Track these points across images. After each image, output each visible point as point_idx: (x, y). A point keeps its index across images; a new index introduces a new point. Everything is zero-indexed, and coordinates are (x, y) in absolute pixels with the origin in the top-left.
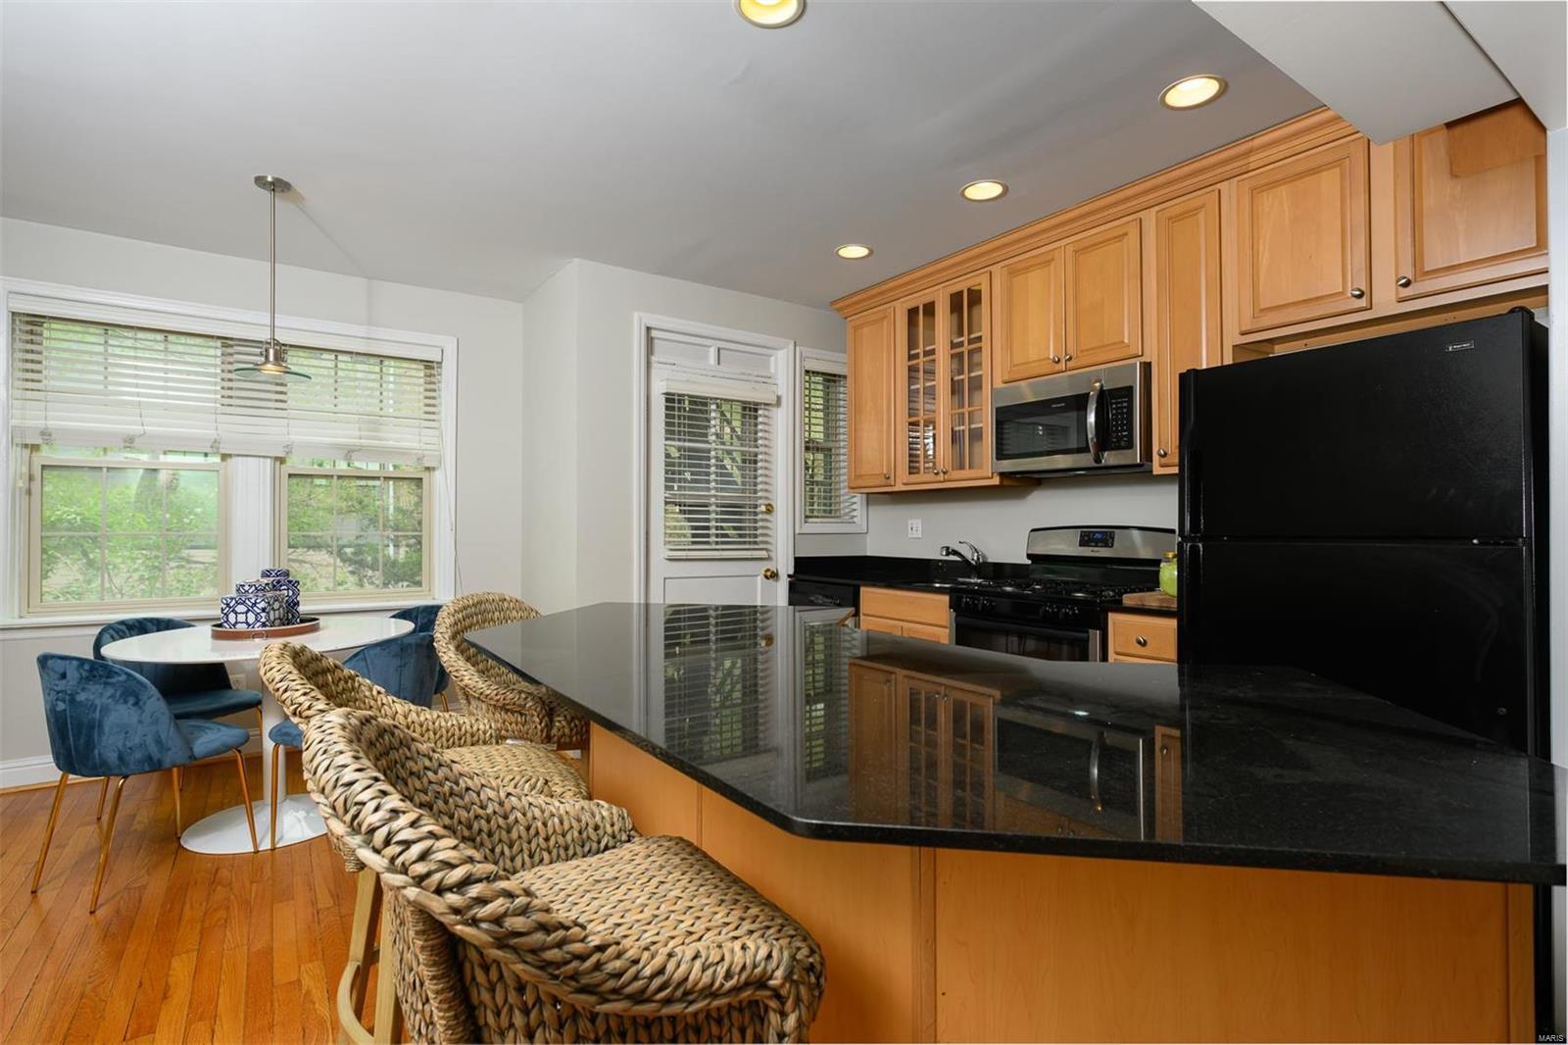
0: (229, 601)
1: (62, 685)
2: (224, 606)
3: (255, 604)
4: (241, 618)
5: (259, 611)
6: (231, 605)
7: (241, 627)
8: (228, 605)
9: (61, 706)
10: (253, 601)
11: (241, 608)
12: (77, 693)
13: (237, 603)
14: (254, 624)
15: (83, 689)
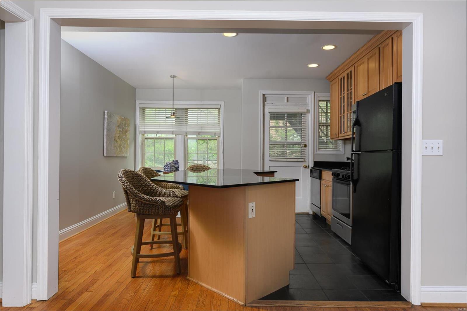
3: (169, 167)
4: (167, 170)
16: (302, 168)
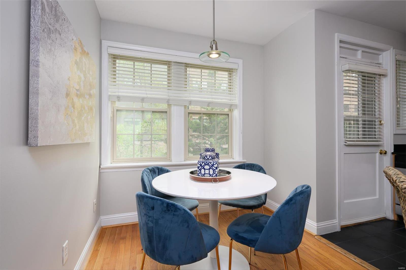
0: (201, 163)
1: (151, 213)
2: (199, 166)
3: (213, 165)
4: (207, 172)
5: (215, 169)
6: (203, 165)
7: (207, 177)
8: (201, 165)
9: (151, 224)
10: (212, 164)
11: (207, 167)
12: (159, 219)
13: (205, 165)
14: (213, 174)
15: (163, 217)
16: (378, 155)
